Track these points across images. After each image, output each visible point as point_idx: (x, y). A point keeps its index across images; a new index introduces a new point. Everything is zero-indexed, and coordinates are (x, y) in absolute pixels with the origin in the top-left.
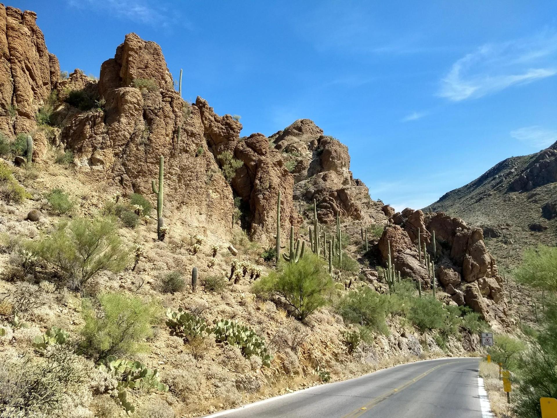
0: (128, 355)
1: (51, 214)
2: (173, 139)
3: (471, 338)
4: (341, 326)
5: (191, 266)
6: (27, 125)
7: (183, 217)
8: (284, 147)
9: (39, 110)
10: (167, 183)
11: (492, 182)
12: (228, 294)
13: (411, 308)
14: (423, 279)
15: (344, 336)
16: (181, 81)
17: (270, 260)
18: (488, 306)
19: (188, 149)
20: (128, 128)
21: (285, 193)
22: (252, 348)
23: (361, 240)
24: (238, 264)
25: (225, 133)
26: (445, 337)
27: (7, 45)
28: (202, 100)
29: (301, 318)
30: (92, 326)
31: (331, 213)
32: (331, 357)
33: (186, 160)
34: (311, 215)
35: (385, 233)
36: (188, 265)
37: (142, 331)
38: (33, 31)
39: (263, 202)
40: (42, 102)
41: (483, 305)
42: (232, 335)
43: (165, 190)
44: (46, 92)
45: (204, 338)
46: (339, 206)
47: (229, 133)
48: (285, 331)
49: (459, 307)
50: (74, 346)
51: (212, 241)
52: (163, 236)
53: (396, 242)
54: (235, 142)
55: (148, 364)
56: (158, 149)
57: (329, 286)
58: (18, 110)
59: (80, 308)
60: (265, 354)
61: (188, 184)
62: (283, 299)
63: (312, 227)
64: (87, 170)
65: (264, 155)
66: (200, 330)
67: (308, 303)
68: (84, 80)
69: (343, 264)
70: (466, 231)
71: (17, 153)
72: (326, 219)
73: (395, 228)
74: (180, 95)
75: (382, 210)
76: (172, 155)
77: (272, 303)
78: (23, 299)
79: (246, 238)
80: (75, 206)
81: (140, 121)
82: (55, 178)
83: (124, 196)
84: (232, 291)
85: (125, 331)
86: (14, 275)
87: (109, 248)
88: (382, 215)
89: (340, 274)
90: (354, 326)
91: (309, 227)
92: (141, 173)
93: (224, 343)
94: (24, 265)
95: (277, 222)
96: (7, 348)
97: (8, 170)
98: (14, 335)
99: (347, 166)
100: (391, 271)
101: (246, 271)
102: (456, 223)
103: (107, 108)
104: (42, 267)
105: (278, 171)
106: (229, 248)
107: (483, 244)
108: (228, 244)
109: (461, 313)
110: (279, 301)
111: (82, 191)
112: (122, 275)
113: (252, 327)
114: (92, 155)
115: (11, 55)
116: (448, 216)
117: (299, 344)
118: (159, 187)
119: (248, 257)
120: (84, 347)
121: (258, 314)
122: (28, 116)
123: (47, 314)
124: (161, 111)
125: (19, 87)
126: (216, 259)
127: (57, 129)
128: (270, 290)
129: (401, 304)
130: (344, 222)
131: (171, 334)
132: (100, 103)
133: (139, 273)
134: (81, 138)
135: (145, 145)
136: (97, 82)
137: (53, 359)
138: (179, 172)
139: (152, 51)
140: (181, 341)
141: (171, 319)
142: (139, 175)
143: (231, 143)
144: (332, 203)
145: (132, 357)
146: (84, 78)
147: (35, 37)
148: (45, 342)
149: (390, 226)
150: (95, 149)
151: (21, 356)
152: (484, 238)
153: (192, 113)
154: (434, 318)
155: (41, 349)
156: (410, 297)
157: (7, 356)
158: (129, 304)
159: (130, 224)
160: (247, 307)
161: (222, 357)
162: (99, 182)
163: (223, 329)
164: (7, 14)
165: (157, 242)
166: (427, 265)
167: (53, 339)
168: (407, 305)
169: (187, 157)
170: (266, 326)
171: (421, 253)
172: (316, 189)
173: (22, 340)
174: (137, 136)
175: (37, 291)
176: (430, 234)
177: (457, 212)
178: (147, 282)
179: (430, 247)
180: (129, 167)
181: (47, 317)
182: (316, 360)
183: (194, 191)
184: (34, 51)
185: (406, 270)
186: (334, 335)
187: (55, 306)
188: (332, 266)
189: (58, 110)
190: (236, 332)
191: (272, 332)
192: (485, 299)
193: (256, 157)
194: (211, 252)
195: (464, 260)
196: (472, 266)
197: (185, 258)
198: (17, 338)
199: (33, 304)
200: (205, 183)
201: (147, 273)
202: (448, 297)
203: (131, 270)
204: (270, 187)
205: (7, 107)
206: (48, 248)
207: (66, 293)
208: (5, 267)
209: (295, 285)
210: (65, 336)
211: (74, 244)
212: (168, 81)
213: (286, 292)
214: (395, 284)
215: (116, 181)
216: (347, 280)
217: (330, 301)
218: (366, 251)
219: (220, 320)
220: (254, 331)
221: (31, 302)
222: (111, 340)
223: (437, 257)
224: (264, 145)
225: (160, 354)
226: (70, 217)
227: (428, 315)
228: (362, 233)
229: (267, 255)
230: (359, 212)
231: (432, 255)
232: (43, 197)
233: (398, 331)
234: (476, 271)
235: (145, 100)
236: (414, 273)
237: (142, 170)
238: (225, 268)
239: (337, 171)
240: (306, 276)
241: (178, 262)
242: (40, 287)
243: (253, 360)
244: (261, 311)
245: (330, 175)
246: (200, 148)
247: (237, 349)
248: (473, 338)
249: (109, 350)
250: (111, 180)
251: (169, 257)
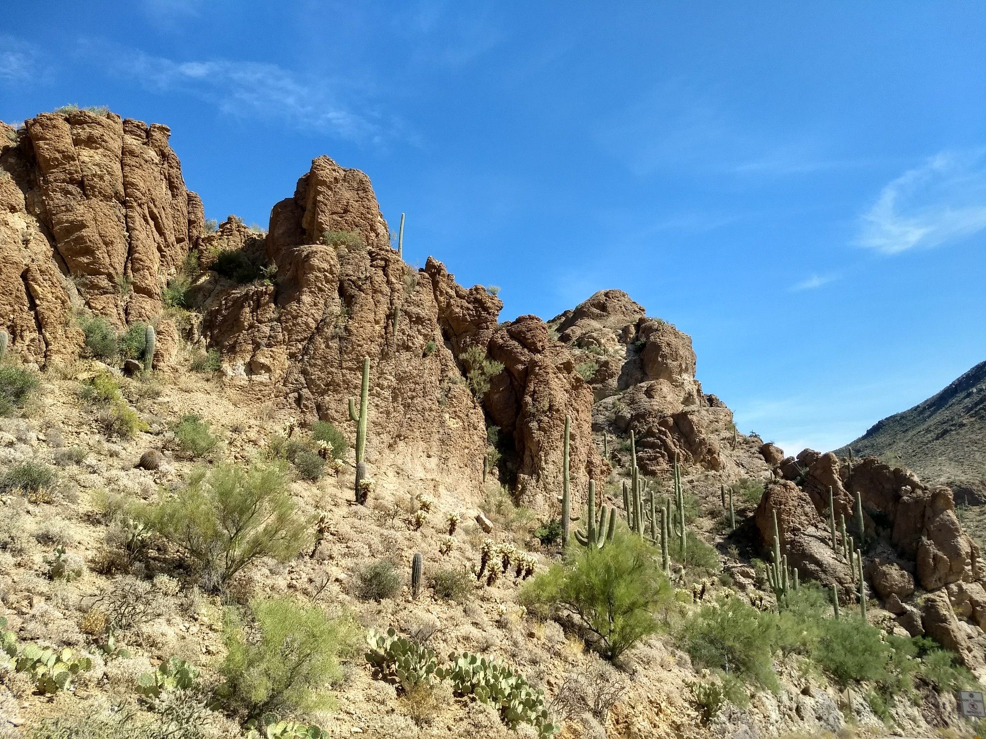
0: (299, 713)
1: (178, 458)
2: (386, 328)
3: (939, 700)
4: (687, 673)
5: (410, 551)
6: (147, 307)
7: (399, 462)
8: (574, 339)
9: (168, 284)
10: (373, 402)
11: (966, 401)
12: (475, 604)
13: (819, 639)
14: (841, 583)
15: (692, 691)
16: (402, 232)
17: (551, 543)
18: (970, 637)
19: (410, 344)
20: (313, 311)
21: (577, 420)
22: (520, 709)
23: (722, 508)
24: (494, 548)
25: (474, 316)
26: (888, 696)
27: (121, 180)
28: (436, 262)
29: (611, 655)
30: (238, 657)
31: (663, 456)
32: (668, 730)
33: (406, 362)
34: (625, 459)
35: (767, 495)
36: (406, 549)
37: (324, 670)
38: (163, 156)
39: (537, 435)
40: (173, 270)
41: (961, 636)
42: (483, 683)
43: (370, 415)
44: (180, 253)
45: (432, 687)
46: (677, 443)
47: (479, 316)
48: (582, 679)
49: (914, 639)
50: (207, 694)
51: (448, 505)
52: (365, 495)
53: (789, 514)
54: (491, 331)
55: (333, 731)
56: (361, 346)
57: (662, 595)
58: (134, 284)
59: (220, 624)
60: (544, 722)
61: (409, 404)
62: (576, 618)
63: (629, 482)
64: (243, 382)
65: (539, 352)
66: (426, 672)
67: (623, 628)
68: (242, 233)
69: (688, 553)
70: (919, 492)
71: (129, 354)
72: (654, 468)
73: (785, 486)
74: (399, 256)
75: (760, 453)
76: (384, 356)
77: (557, 625)
78: (125, 605)
79: (508, 501)
80: (220, 444)
81: (333, 299)
82: (188, 395)
83: (303, 425)
84: (483, 599)
85: (294, 668)
86: (112, 563)
87: (273, 517)
88: (761, 462)
89: (683, 572)
90: (712, 673)
91: (622, 482)
92: (332, 386)
93: (470, 698)
94: (129, 546)
95: (564, 472)
96: (93, 693)
97: (113, 382)
98: (106, 671)
99: (690, 370)
100: (780, 567)
101: (509, 562)
102: (900, 478)
103: (280, 280)
104: (159, 550)
105: (565, 381)
106: (478, 519)
107: (954, 518)
108: (476, 510)
109: (916, 650)
110: (568, 621)
111: (232, 417)
112: (293, 565)
113: (519, 670)
114: (253, 357)
115: (127, 195)
116: (883, 463)
117: (609, 704)
118: (361, 410)
119: (511, 537)
120: (223, 697)
121: (530, 646)
122: (149, 293)
123: (163, 634)
124: (368, 282)
125: (137, 247)
126: (455, 539)
127: (195, 314)
128: (552, 599)
129: (801, 632)
130: (688, 473)
131: (375, 676)
132: (268, 270)
133: (321, 562)
134: (235, 329)
135: (341, 338)
136: (264, 236)
137: (170, 717)
138: (394, 383)
139: (356, 186)
140: (391, 690)
141: (375, 648)
142: (329, 390)
143: (483, 332)
144: (665, 438)
145: (306, 717)
146: (243, 229)
147: (166, 165)
148: (157, 684)
149: (775, 483)
150: (257, 346)
151: (116, 709)
152: (956, 507)
153: (418, 284)
154: (865, 659)
155: (150, 697)
156: (816, 617)
157: (93, 708)
158: (304, 619)
159: (309, 474)
160: (510, 630)
161: (464, 725)
162: (262, 402)
163: (467, 672)
164: (125, 131)
165: (353, 507)
166: (848, 556)
167: (171, 679)
168: (811, 634)
169: (408, 358)
170: (545, 669)
171: (837, 533)
172: (634, 413)
173: (119, 680)
174: (328, 324)
175: (148, 593)
176: (851, 498)
177: (900, 457)
178: (334, 579)
179: (852, 521)
180: (313, 377)
181: (163, 639)
182: (641, 736)
183: (419, 416)
184: (164, 187)
185: (809, 566)
186: (673, 688)
187: (178, 620)
188: (669, 557)
189: (199, 283)
190: (490, 677)
191: (557, 681)
192: (964, 625)
193: (525, 355)
194: (446, 526)
195: (918, 549)
196: (934, 559)
197: (400, 536)
198: (110, 675)
199: (141, 615)
200: (438, 402)
201: (335, 562)
202: (890, 618)
203: (308, 557)
204: (551, 408)
205: (116, 280)
206: (172, 516)
207: (196, 595)
208: (97, 549)
209: (600, 592)
210: (191, 675)
211: (214, 510)
212: (381, 234)
213: (582, 604)
214: (789, 592)
215: (290, 401)
216: (696, 585)
217: (666, 624)
218: (731, 530)
219: (462, 654)
220: (524, 678)
221: (138, 611)
222: (270, 685)
223: (866, 542)
224: (541, 336)
225: (354, 712)
226: (211, 462)
227: (852, 654)
228: (723, 494)
229: (545, 532)
230: (715, 455)
231: (857, 537)
232: (166, 429)
233: (796, 683)
234: (942, 570)
235: (342, 265)
236: (824, 571)
237: (333, 381)
238: (471, 556)
239: (672, 381)
240: (620, 575)
241: (388, 543)
242: (154, 585)
243: (521, 733)
244: (535, 639)
245: (660, 386)
246: (431, 341)
247: (493, 710)
248: (944, 700)
249: (266, 704)
250: (282, 398)
251: (374, 533)
